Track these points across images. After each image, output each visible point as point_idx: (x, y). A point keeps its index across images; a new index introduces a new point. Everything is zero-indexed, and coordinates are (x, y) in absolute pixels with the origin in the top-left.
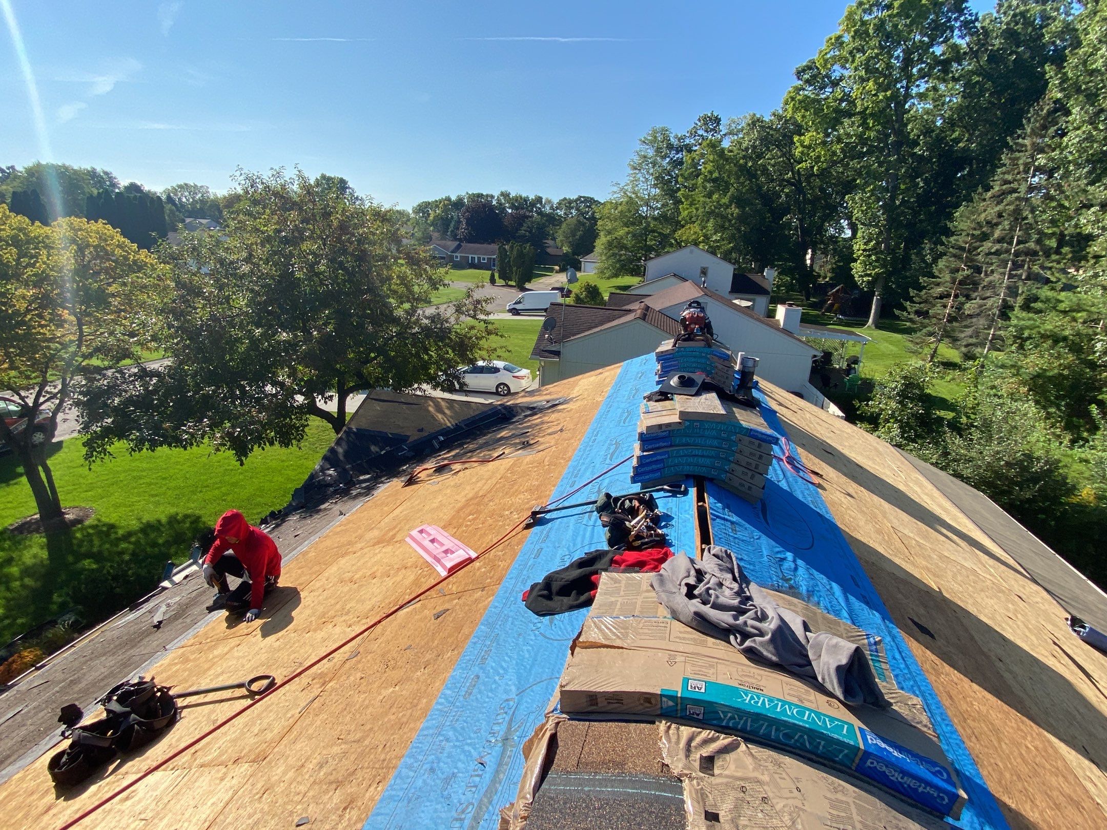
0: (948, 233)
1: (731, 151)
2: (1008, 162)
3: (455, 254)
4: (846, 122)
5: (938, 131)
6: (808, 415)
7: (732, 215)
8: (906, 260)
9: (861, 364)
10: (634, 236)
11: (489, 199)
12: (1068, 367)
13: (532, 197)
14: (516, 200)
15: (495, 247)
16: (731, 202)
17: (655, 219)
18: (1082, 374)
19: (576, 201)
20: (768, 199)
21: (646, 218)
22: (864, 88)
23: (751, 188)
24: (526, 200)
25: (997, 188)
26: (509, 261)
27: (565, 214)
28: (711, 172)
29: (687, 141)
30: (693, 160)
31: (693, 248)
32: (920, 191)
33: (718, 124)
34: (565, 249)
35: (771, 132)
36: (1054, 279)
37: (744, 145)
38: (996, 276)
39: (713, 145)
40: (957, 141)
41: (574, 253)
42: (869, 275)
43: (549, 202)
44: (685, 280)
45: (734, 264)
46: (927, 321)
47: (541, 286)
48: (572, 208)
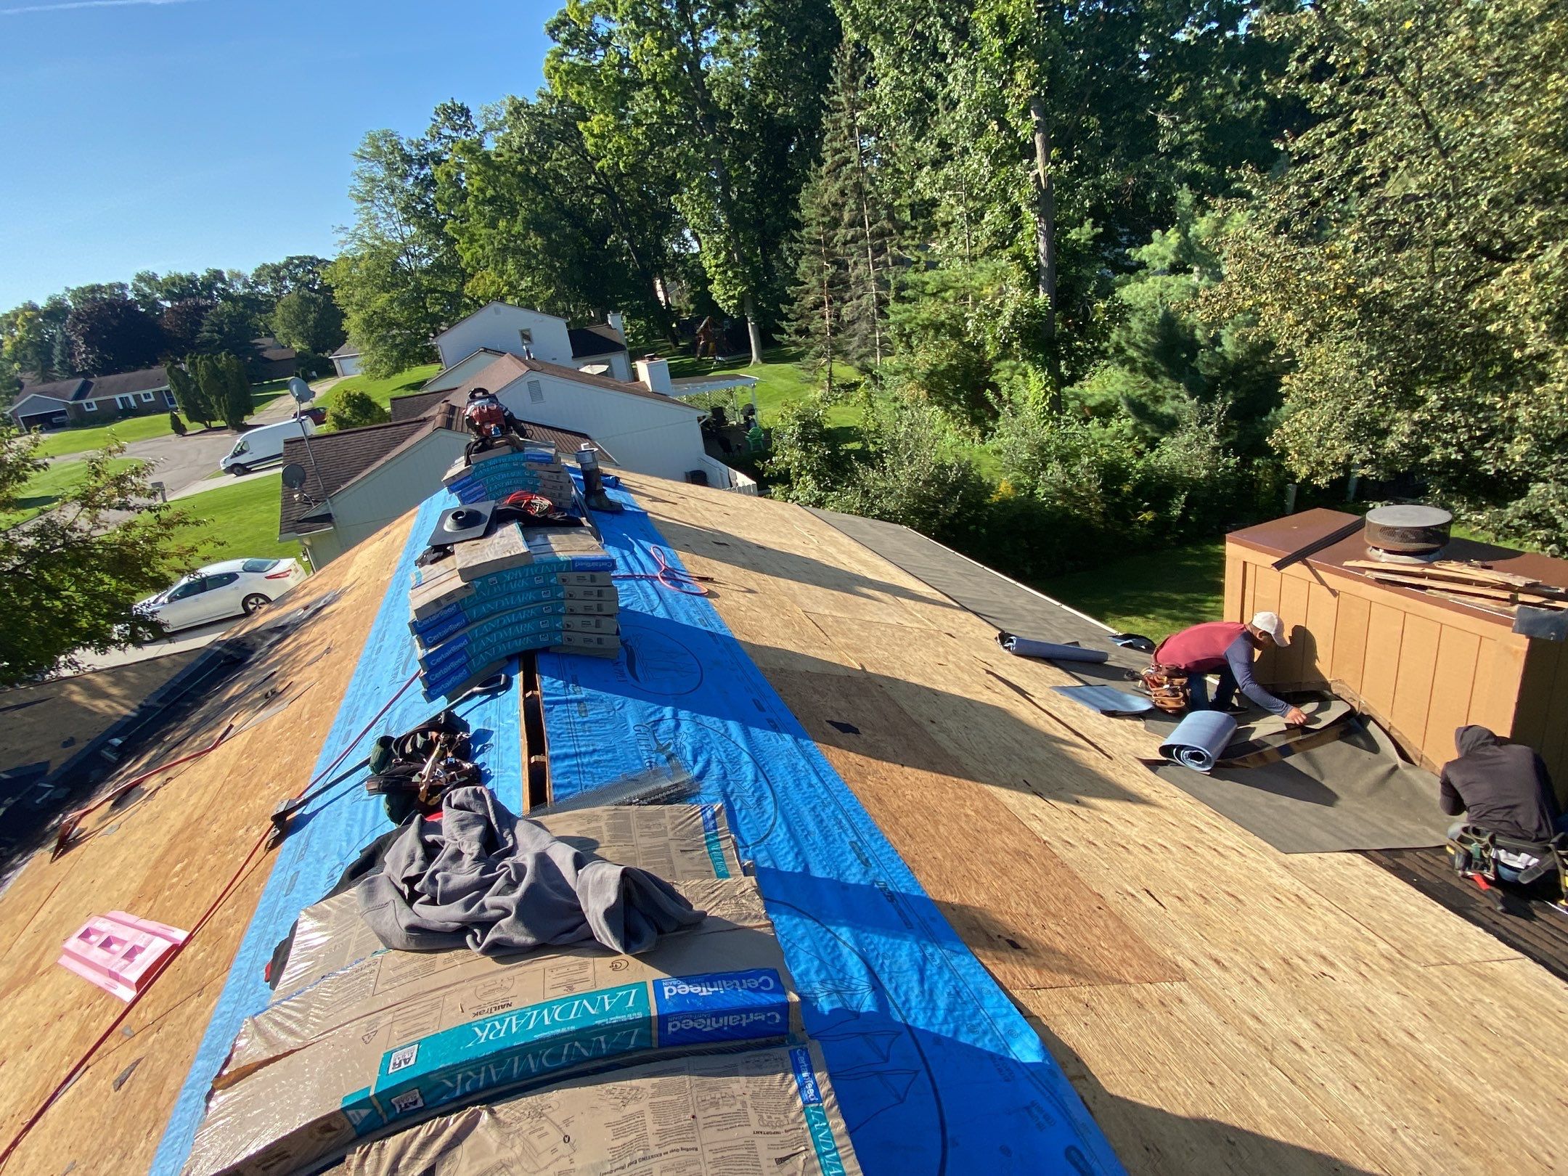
0: (799, 225)
1: (500, 155)
2: (830, 126)
3: (84, 402)
4: (638, 95)
5: (748, 97)
6: (692, 502)
7: (535, 247)
8: (768, 268)
9: (759, 413)
10: (402, 303)
11: (117, 291)
12: (955, 355)
13: (201, 273)
14: (174, 284)
15: (160, 370)
16: (527, 229)
17: (426, 272)
18: (969, 359)
19: (286, 266)
20: (578, 216)
21: (411, 273)
22: (642, 47)
23: (547, 206)
24: (192, 280)
25: (829, 161)
26: (198, 388)
27: (275, 290)
28: (481, 190)
29: (431, 148)
30: (448, 175)
31: (496, 305)
32: (754, 177)
33: (468, 117)
34: (297, 346)
35: (547, 121)
36: (914, 259)
37: (515, 145)
38: (861, 268)
39: (469, 150)
40: (773, 106)
41: (316, 351)
42: (733, 297)
43: (238, 276)
44: (502, 353)
45: (565, 317)
46: (811, 340)
47: (275, 415)
48: (284, 278)
